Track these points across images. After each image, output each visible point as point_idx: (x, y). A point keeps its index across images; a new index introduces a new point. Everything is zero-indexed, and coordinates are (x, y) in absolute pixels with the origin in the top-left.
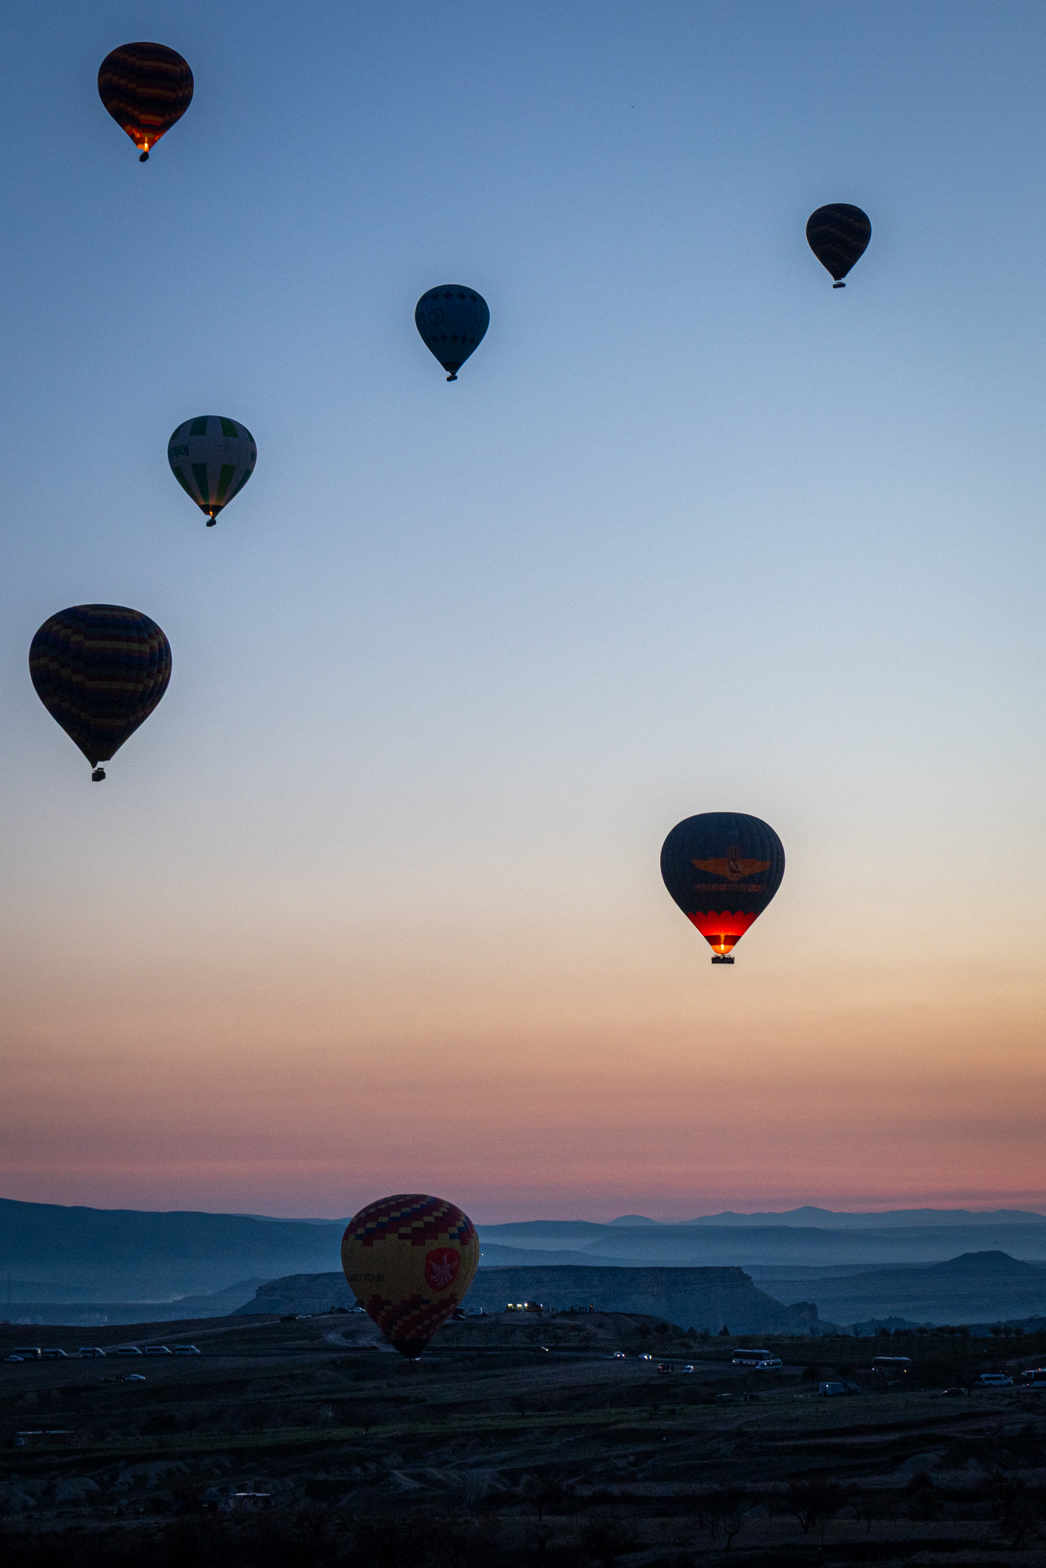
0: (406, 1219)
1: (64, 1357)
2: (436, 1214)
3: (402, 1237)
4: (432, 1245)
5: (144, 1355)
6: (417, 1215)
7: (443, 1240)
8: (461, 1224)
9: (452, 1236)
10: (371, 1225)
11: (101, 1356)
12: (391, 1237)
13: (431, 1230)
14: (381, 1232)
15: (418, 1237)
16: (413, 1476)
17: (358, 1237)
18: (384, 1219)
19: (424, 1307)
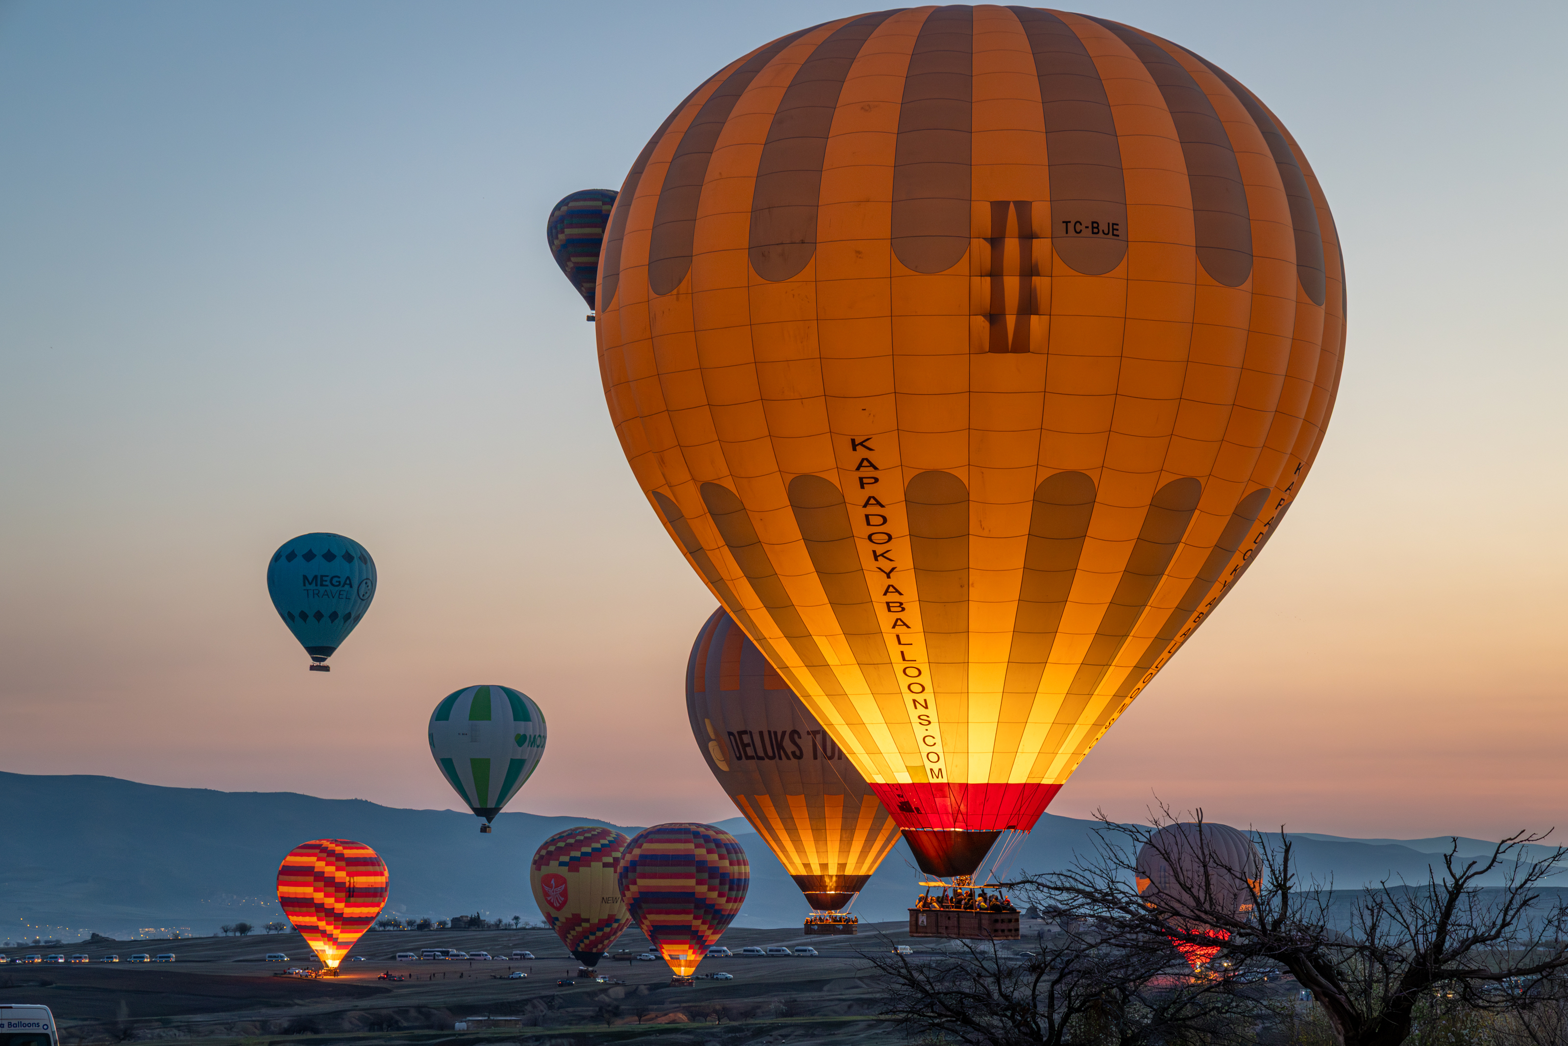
5: (768, 956)
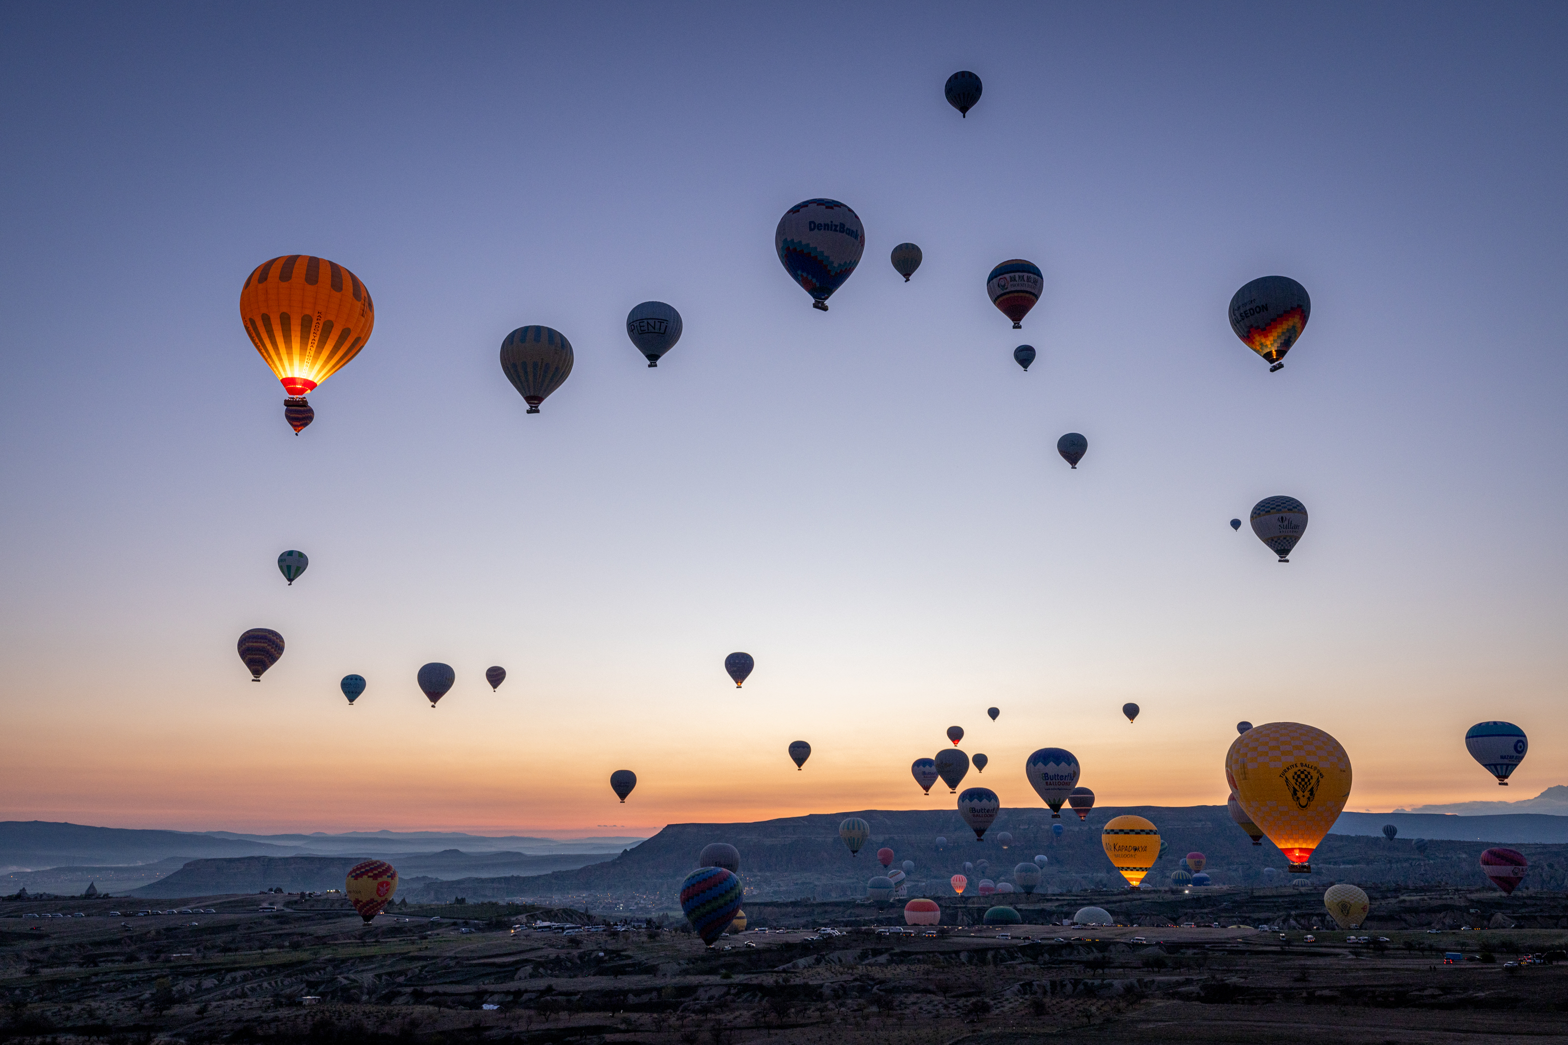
0: (371, 870)
1: (160, 914)
2: (383, 868)
3: (369, 877)
4: (380, 880)
6: (375, 869)
7: (385, 878)
8: (392, 872)
9: (388, 877)
10: (358, 872)
11: (175, 914)
12: (365, 877)
13: (380, 875)
14: (361, 875)
15: (375, 877)
16: (345, 978)
17: (352, 877)
18: (363, 870)
19: (375, 903)
